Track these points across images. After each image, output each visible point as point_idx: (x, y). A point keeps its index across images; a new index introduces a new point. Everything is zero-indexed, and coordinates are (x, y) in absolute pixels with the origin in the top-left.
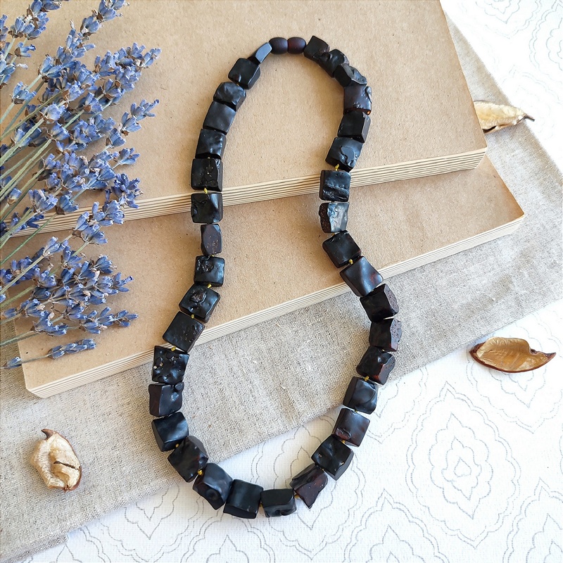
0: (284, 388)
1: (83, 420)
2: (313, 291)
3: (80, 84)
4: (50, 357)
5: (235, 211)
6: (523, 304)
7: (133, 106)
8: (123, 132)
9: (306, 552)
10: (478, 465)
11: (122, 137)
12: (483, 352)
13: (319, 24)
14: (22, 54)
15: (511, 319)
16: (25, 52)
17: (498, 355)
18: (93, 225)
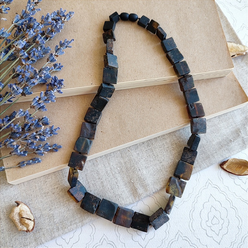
0: (132, 182)
1: (35, 196)
3: (34, 30)
4: (19, 167)
6: (246, 143)
7: (61, 42)
8: (55, 55)
10: (222, 219)
11: (55, 58)
12: (226, 165)
14: (3, 12)
15: (240, 150)
16: (5, 11)
17: (233, 167)
18: (40, 103)
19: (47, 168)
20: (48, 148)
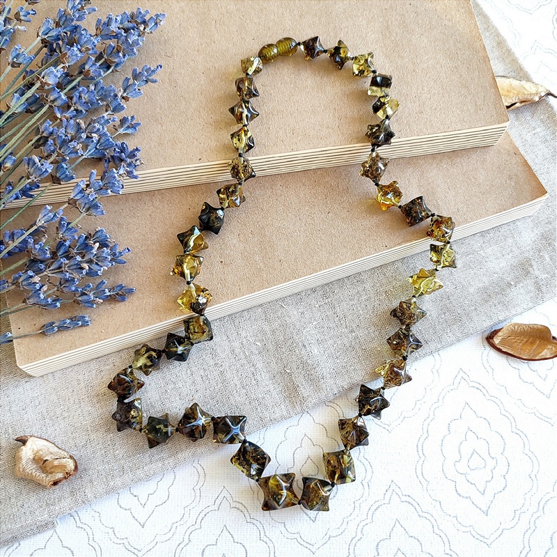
0: (288, 371)
1: (77, 400)
2: (321, 270)
3: (79, 47)
4: (43, 333)
6: (544, 289)
7: (135, 70)
8: (123, 98)
9: (308, 546)
10: (493, 458)
11: (123, 103)
12: (500, 338)
14: (22, 18)
15: (531, 305)
16: (25, 16)
17: (516, 342)
18: (89, 194)
19: (103, 338)
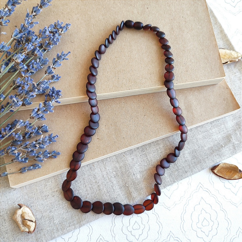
0: (127, 185)
1: (36, 199)
3: (32, 44)
4: (21, 172)
5: (105, 102)
6: (237, 148)
7: (58, 55)
8: (53, 68)
10: (212, 221)
11: (53, 70)
12: (217, 170)
13: (147, 10)
14: (3, 24)
15: (231, 155)
16: (4, 23)
17: (224, 171)
18: (39, 114)
19: (47, 174)
20: (47, 155)
